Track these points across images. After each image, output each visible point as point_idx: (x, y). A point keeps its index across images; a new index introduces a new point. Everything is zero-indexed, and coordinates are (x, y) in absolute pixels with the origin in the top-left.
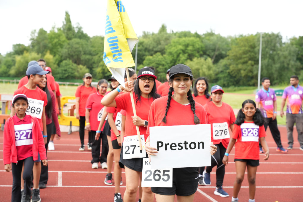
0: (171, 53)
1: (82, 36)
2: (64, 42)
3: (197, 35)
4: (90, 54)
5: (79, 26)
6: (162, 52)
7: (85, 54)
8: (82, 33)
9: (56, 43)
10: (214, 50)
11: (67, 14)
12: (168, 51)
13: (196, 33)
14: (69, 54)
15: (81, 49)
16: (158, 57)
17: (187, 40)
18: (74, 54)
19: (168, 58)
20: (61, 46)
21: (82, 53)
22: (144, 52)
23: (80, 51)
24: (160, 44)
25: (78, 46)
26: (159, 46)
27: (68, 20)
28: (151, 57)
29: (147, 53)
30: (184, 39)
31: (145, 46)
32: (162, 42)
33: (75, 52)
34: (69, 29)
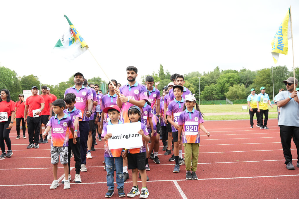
0: (220, 83)
3: (235, 72)
5: (168, 72)
6: (215, 83)
10: (246, 79)
11: (161, 65)
12: (218, 82)
13: (235, 71)
16: (212, 86)
17: (230, 74)
19: (218, 86)
22: (204, 84)
26: (213, 80)
27: (162, 69)
28: (208, 86)
29: (206, 84)
30: (228, 74)
31: (205, 80)
32: (215, 77)
34: (162, 74)
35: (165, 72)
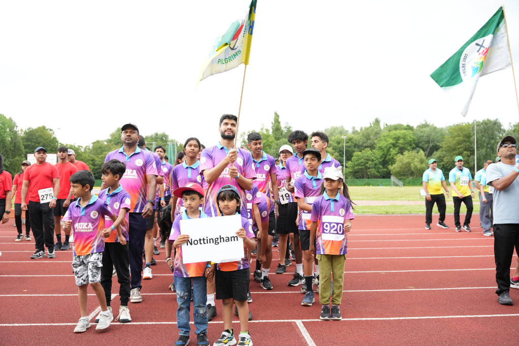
0: (381, 148)
2: (272, 142)
3: (409, 128)
5: (288, 126)
6: (372, 147)
10: (428, 142)
11: (277, 116)
12: (378, 145)
13: (408, 126)
16: (368, 153)
17: (398, 133)
19: (378, 153)
22: (353, 148)
24: (370, 139)
26: (369, 142)
27: (277, 120)
28: (360, 153)
29: (356, 149)
30: (395, 132)
31: (354, 142)
32: (372, 137)
34: (277, 129)
35: (283, 126)
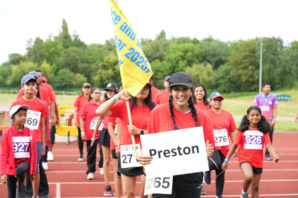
0: (169, 60)
1: (79, 44)
2: (61, 50)
3: (195, 42)
4: (88, 62)
5: (76, 34)
6: (161, 59)
7: (82, 62)
8: (79, 41)
9: (52, 52)
10: (214, 56)
11: (64, 22)
12: (167, 57)
13: (195, 39)
14: (66, 63)
15: (78, 57)
16: (157, 64)
17: (186, 46)
18: (71, 63)
19: (167, 65)
20: (58, 54)
21: (80, 61)
23: (77, 60)
24: (159, 51)
25: (75, 54)
26: (158, 53)
27: (65, 28)
30: (183, 45)
32: (161, 49)
33: (72, 61)
34: (65, 37)
